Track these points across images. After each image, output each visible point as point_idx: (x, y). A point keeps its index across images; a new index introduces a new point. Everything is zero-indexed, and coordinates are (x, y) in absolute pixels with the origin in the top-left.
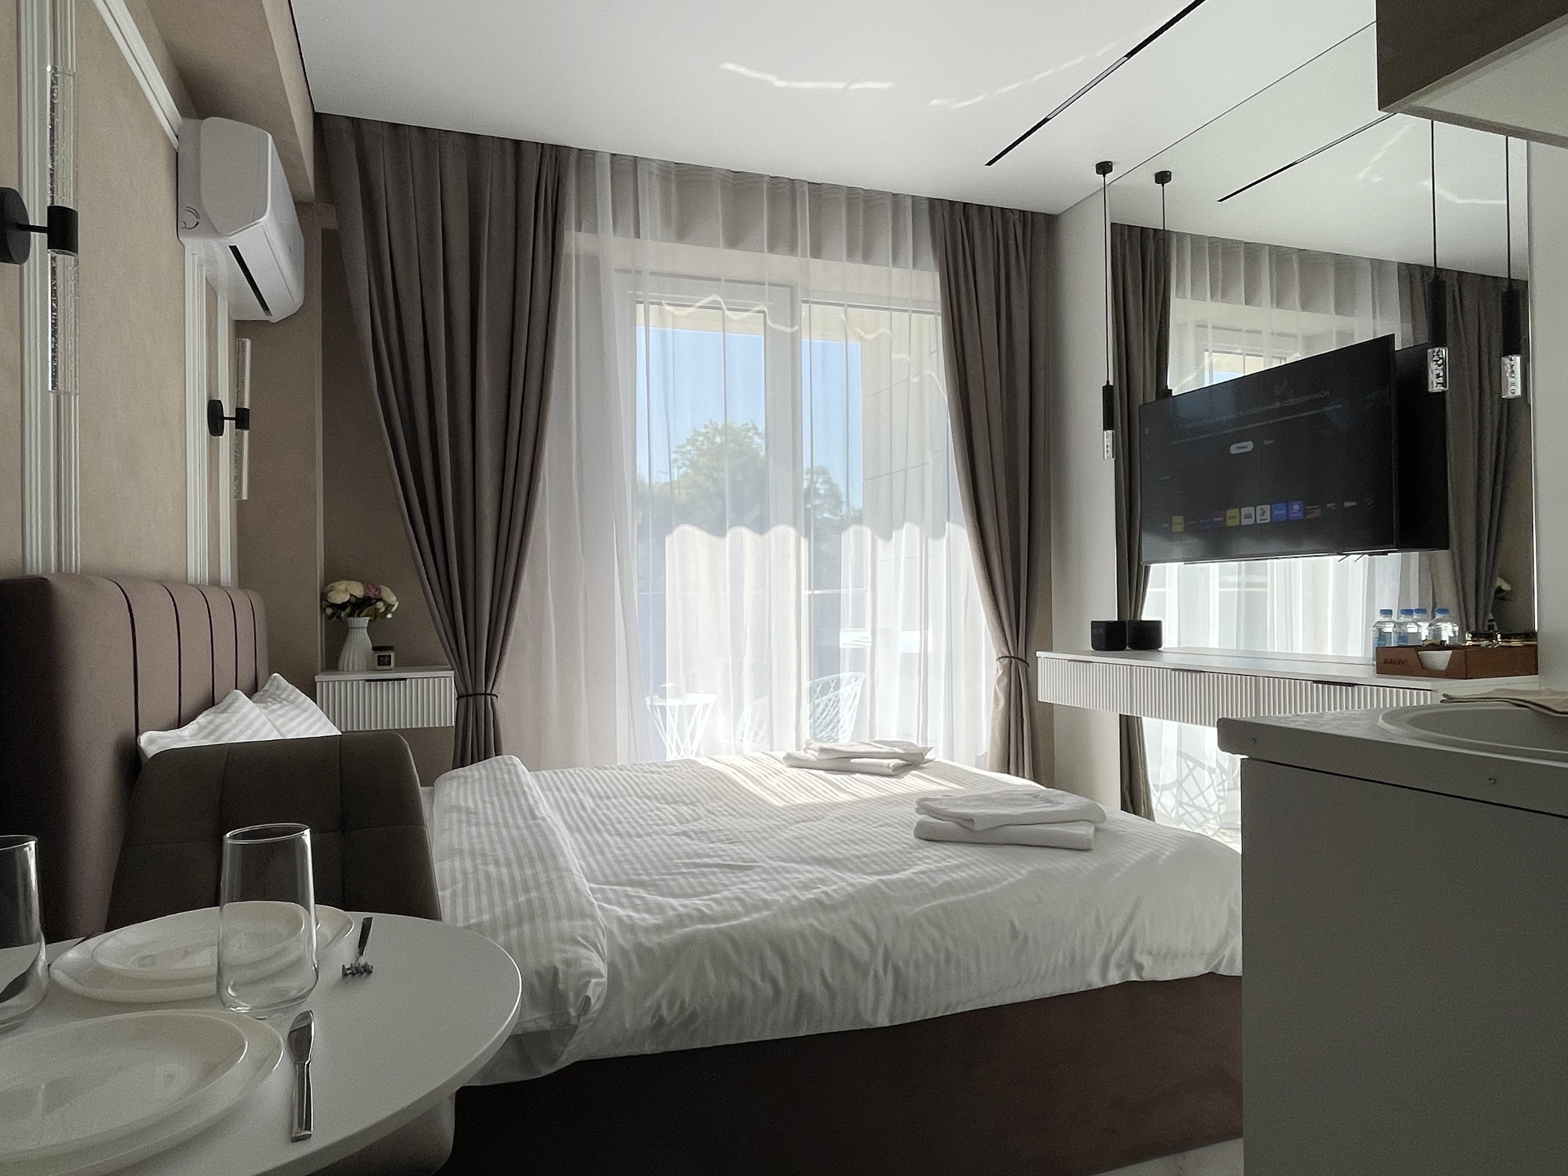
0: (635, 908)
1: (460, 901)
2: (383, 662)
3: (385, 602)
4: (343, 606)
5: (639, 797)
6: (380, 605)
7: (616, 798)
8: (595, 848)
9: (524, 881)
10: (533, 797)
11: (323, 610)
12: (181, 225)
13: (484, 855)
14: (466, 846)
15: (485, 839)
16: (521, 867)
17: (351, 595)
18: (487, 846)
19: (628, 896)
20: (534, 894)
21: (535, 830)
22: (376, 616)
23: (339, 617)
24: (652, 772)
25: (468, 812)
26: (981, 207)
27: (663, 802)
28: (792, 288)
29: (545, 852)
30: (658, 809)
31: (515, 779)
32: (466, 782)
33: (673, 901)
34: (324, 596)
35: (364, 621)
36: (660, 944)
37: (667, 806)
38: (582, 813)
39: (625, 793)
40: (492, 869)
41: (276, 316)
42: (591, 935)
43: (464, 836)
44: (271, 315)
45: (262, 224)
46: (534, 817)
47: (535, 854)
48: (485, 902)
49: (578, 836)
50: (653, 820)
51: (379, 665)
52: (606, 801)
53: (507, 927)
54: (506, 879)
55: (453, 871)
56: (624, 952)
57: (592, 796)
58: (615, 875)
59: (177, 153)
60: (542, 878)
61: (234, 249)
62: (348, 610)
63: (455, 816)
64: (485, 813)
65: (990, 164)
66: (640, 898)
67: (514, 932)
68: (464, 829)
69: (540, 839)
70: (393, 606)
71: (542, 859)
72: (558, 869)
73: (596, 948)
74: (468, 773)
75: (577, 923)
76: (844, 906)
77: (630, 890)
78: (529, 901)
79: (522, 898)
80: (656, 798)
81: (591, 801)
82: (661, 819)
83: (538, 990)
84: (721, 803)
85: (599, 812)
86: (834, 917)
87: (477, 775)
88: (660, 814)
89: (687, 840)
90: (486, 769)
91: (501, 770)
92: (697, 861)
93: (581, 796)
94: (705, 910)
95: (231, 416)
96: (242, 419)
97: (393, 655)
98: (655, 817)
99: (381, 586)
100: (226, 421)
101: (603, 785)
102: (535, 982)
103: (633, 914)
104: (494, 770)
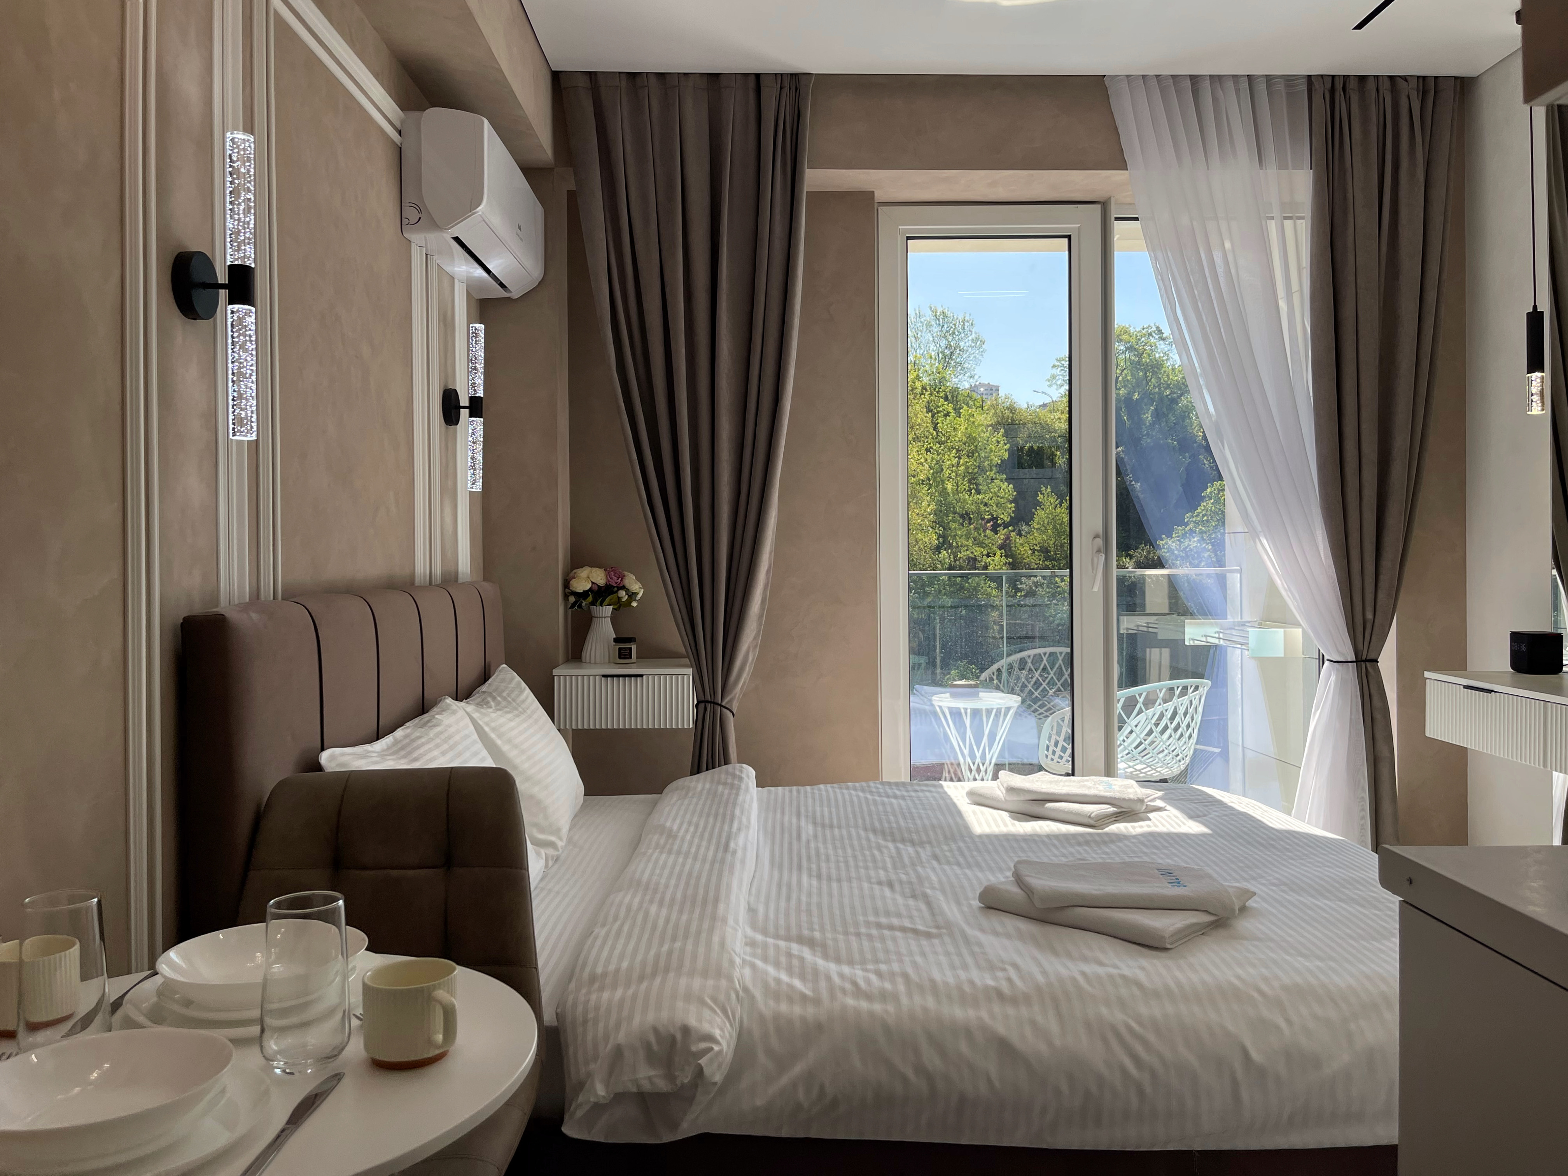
0: (790, 971)
2: (624, 655)
3: (627, 591)
4: (585, 594)
5: (866, 830)
6: (622, 593)
7: (839, 827)
9: (676, 927)
10: (740, 822)
11: (566, 597)
12: (405, 221)
13: (656, 890)
14: (646, 877)
15: (666, 872)
16: (681, 911)
17: (593, 583)
18: (663, 880)
19: (789, 955)
20: (678, 944)
21: (718, 866)
22: (619, 606)
23: (580, 606)
25: (670, 834)
26: (1362, 79)
27: (889, 838)
28: (1104, 203)
29: (712, 895)
30: (879, 849)
31: (734, 797)
32: (687, 793)
33: (833, 967)
34: (566, 584)
35: (608, 610)
36: (802, 1018)
37: (891, 845)
38: (795, 842)
39: (852, 822)
41: (516, 293)
42: (722, 997)
43: (651, 864)
44: (511, 292)
45: (480, 213)
46: (726, 847)
47: (700, 897)
48: (632, 945)
49: (776, 873)
50: (865, 861)
51: (620, 658)
52: (827, 831)
53: (641, 979)
54: (661, 922)
56: (762, 1018)
57: (815, 823)
58: (788, 926)
59: (401, 148)
60: (694, 929)
61: (457, 239)
62: (590, 599)
63: (656, 838)
64: (683, 841)
65: (1360, 26)
66: (802, 959)
67: (644, 985)
68: (655, 855)
69: (715, 878)
70: (638, 593)
71: (705, 902)
72: (714, 918)
73: (725, 1012)
74: (693, 784)
75: (710, 982)
76: (1027, 999)
77: (795, 948)
78: (670, 953)
79: (665, 948)
80: (883, 833)
81: (811, 828)
82: (874, 861)
83: (655, 1047)
84: (954, 846)
85: (812, 845)
86: (1011, 1011)
87: (700, 786)
88: (876, 852)
89: (887, 892)
90: (712, 782)
91: (725, 784)
92: (883, 920)
93: (803, 823)
94: (862, 984)
95: (467, 404)
96: (476, 407)
97: (634, 648)
98: (869, 858)
99: (626, 573)
100: (462, 410)
101: (833, 810)
102: (652, 1039)
103: (784, 977)
104: (719, 783)
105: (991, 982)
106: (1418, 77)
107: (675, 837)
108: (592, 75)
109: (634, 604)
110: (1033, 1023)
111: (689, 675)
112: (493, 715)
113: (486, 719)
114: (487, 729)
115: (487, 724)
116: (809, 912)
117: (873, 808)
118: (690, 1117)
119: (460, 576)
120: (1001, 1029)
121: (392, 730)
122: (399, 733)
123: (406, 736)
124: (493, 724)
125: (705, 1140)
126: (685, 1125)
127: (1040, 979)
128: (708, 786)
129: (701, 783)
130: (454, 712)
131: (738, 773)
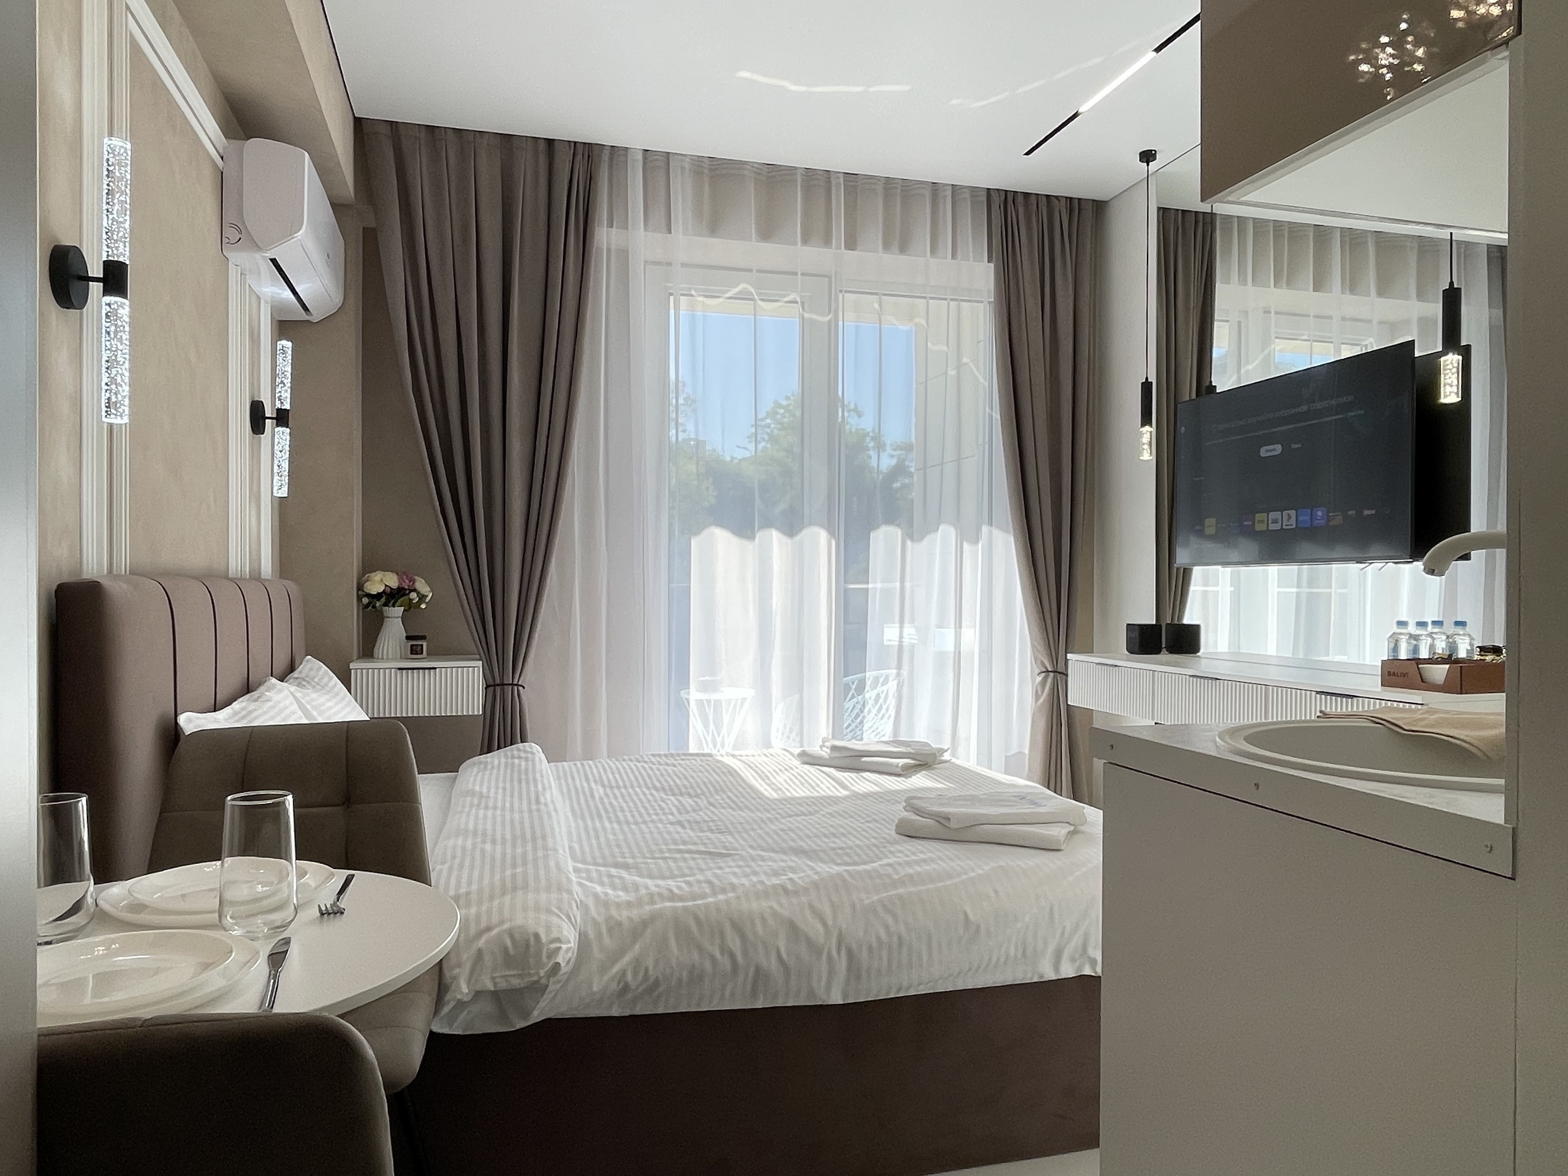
0: (614, 887)
1: (455, 873)
2: (415, 651)
3: (418, 593)
4: (378, 596)
5: (648, 788)
6: (413, 595)
7: (626, 788)
8: (592, 833)
9: (514, 857)
10: (543, 784)
11: (359, 599)
12: (225, 240)
13: (484, 834)
14: (471, 826)
15: (489, 821)
16: (514, 846)
17: (386, 586)
18: (489, 827)
19: (610, 876)
20: (519, 870)
21: (535, 814)
22: (410, 607)
23: (374, 607)
24: (667, 765)
25: (481, 796)
26: (1026, 195)
27: (670, 794)
28: (829, 277)
29: (538, 834)
30: (663, 801)
31: (530, 767)
32: (485, 768)
33: (649, 882)
34: (360, 587)
35: (399, 611)
36: (630, 919)
37: (672, 798)
38: (590, 799)
39: (635, 784)
40: (488, 847)
41: (316, 317)
42: (565, 905)
43: (472, 818)
44: (312, 315)
45: (299, 238)
46: (538, 802)
47: (528, 836)
48: (476, 874)
49: (580, 822)
50: (654, 809)
51: (412, 653)
52: (616, 791)
54: (498, 855)
55: (454, 847)
56: (595, 923)
57: (604, 786)
58: (603, 857)
59: (222, 173)
60: (530, 857)
61: (274, 261)
62: (383, 600)
63: (469, 799)
64: (496, 799)
65: (1028, 153)
66: (621, 878)
67: (496, 902)
68: (474, 811)
69: (536, 823)
70: (427, 596)
71: (534, 839)
72: (545, 848)
73: (569, 919)
74: (489, 760)
75: (554, 896)
76: (806, 892)
77: (613, 871)
78: (514, 876)
79: (508, 873)
80: (664, 789)
81: (601, 790)
82: (662, 809)
83: (512, 951)
84: (724, 796)
85: (606, 801)
86: (794, 901)
87: (496, 762)
88: (663, 804)
89: (680, 829)
90: (506, 756)
91: (519, 758)
92: (682, 847)
93: (593, 784)
94: (676, 890)
95: (275, 416)
96: (282, 418)
97: (425, 644)
98: (657, 808)
99: (416, 577)
100: (267, 421)
101: (617, 776)
102: (508, 943)
103: (610, 891)
104: (513, 757)
105: (777, 882)
106: (1066, 198)
107: (488, 797)
108: (393, 125)
109: (423, 606)
110: (811, 908)
111: (479, 667)
112: (314, 695)
113: (308, 698)
114: (308, 707)
115: (308, 703)
116: (619, 846)
117: (650, 772)
118: (542, 1004)
119: (263, 574)
121: (228, 703)
122: (236, 705)
123: (243, 709)
124: (314, 703)
126: (536, 1013)
127: (816, 877)
128: (503, 760)
129: (496, 758)
130: (280, 691)
131: (528, 749)
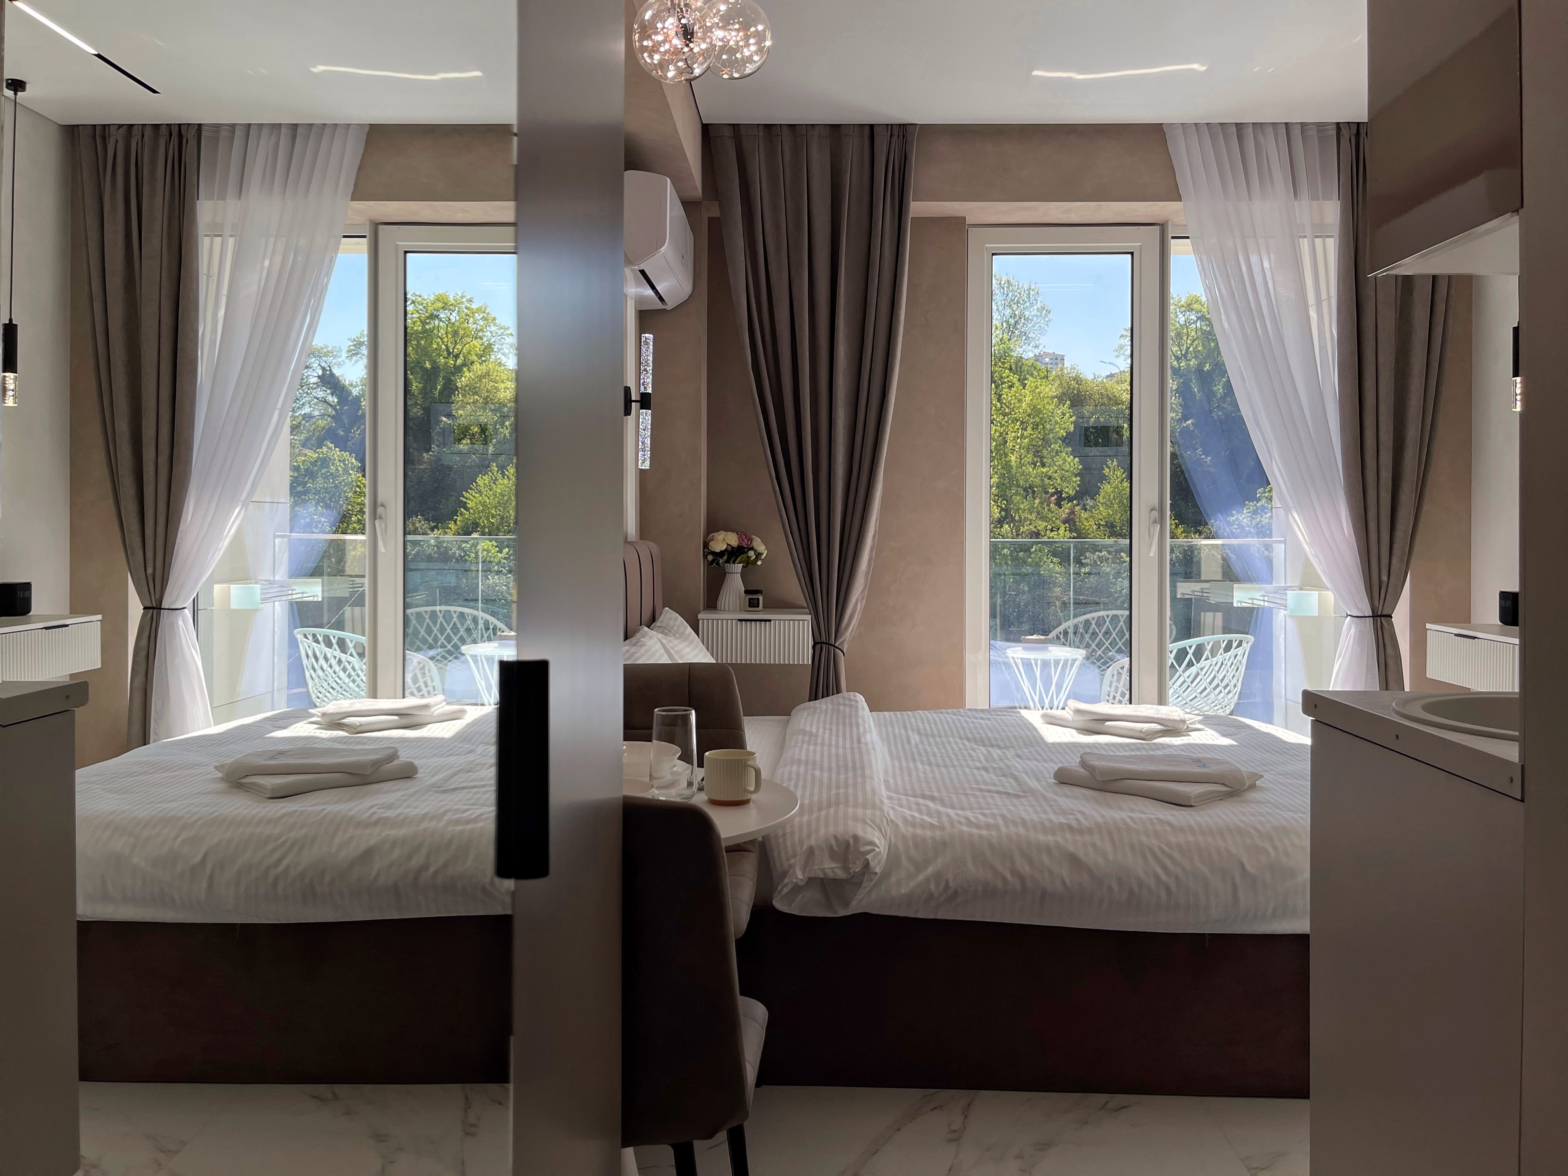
0: (920, 812)
2: (754, 604)
3: (755, 551)
4: (721, 554)
5: (961, 738)
6: (751, 553)
7: (940, 736)
8: (905, 771)
9: (838, 781)
10: (864, 727)
11: (705, 557)
13: (814, 764)
14: (803, 757)
15: (818, 755)
16: (838, 773)
17: (728, 544)
18: (818, 758)
19: (918, 804)
20: (842, 791)
21: (856, 751)
22: (748, 563)
23: (718, 564)
25: (811, 734)
27: (980, 744)
28: (1163, 226)
29: (858, 765)
30: (973, 750)
31: (853, 713)
32: (814, 713)
33: (951, 812)
34: (706, 545)
35: (739, 567)
36: (933, 838)
37: (982, 748)
38: (907, 747)
39: (949, 733)
40: (817, 773)
41: (670, 305)
42: (878, 821)
43: (804, 751)
44: (667, 305)
45: (663, 251)
46: (859, 741)
47: (850, 765)
48: (808, 793)
49: (896, 763)
50: (964, 756)
51: (750, 606)
52: (931, 739)
53: (820, 809)
54: (825, 780)
55: (790, 772)
56: (904, 838)
57: (920, 734)
58: (914, 790)
60: (851, 782)
62: (725, 557)
63: (800, 737)
64: (823, 737)
66: (927, 806)
67: (823, 813)
68: (805, 746)
69: (857, 757)
70: (763, 554)
71: (854, 769)
72: (863, 776)
73: (881, 831)
74: (818, 705)
75: (869, 812)
76: (1090, 831)
77: (921, 801)
78: (837, 795)
79: (833, 792)
80: (975, 741)
81: (917, 737)
82: (971, 756)
83: (836, 849)
85: (920, 746)
86: (1078, 838)
87: (824, 707)
88: (972, 752)
89: (984, 773)
90: (833, 704)
91: (844, 705)
92: (983, 787)
93: (910, 733)
94: (973, 820)
95: (638, 399)
96: (645, 401)
97: (761, 598)
98: (967, 755)
99: (753, 536)
100: (633, 404)
101: (933, 726)
102: (833, 842)
103: (916, 815)
104: (839, 704)
105: (1064, 821)
107: (817, 736)
108: (735, 127)
109: (759, 563)
110: (1094, 845)
111: (808, 621)
112: (676, 642)
113: (671, 644)
114: (672, 652)
115: (672, 648)
116: (928, 783)
117: (965, 725)
118: (859, 897)
119: (629, 537)
120: (1071, 848)
124: (676, 649)
125: (865, 918)
126: (854, 903)
127: (1100, 820)
128: (830, 707)
129: (823, 704)
130: (651, 638)
131: (853, 698)
